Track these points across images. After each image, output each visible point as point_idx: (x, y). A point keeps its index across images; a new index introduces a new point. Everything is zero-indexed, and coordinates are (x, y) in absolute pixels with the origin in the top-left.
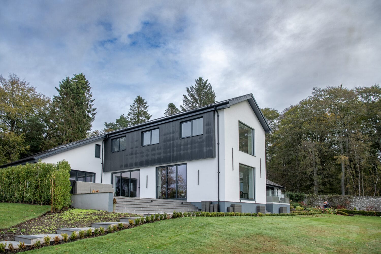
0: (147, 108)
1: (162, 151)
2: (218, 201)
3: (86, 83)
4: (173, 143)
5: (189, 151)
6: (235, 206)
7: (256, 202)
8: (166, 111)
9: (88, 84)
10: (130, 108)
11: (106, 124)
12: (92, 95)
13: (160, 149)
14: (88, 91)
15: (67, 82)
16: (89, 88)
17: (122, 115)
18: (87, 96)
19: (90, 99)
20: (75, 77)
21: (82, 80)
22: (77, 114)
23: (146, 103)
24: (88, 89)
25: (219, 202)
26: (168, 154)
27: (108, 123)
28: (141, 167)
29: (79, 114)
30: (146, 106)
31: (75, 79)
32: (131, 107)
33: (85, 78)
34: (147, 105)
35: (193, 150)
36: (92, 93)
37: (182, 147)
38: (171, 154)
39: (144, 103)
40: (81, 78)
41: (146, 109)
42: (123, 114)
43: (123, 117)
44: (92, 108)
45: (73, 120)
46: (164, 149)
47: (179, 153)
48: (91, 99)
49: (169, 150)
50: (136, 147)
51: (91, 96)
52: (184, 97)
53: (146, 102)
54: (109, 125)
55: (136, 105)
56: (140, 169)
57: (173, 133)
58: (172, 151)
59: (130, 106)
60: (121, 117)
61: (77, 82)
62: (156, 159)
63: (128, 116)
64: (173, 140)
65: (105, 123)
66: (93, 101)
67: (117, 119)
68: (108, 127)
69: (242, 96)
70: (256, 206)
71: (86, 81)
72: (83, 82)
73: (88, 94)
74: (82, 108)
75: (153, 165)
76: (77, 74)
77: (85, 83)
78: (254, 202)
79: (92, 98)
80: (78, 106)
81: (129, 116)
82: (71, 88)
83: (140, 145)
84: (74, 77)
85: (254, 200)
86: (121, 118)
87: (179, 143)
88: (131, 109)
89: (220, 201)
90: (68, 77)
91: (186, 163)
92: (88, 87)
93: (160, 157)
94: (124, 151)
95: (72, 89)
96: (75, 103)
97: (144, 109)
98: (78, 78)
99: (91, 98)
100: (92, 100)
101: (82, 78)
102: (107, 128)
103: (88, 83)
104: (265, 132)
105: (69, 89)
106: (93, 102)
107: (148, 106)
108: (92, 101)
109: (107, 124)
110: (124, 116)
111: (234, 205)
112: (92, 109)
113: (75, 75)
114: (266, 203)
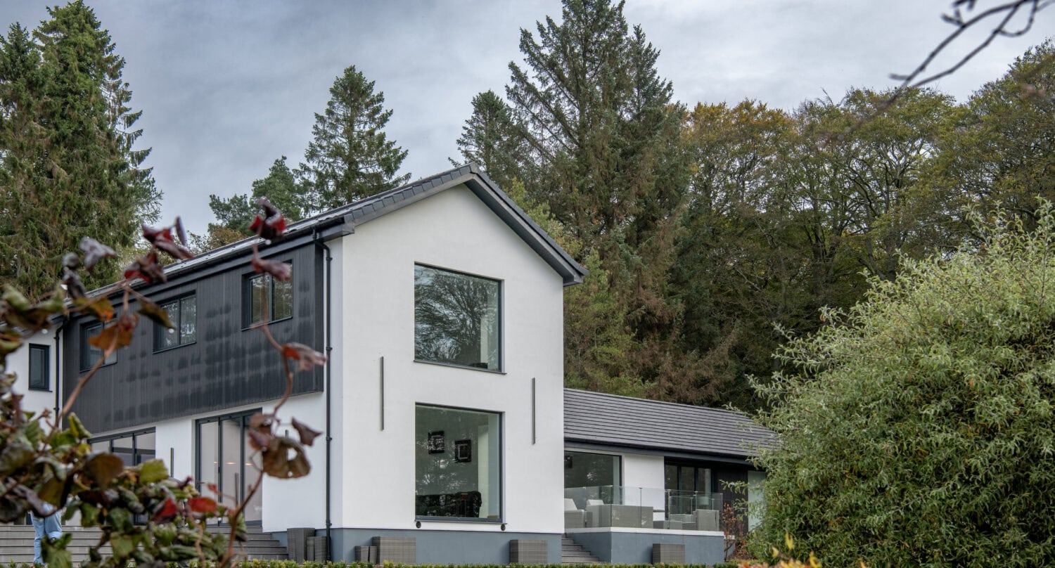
0: (384, 119)
1: (203, 367)
2: (325, 527)
3: (102, 42)
4: (227, 343)
5: (263, 370)
6: (381, 541)
7: (503, 527)
8: (465, 128)
9: (111, 49)
10: (316, 127)
11: (216, 205)
12: (130, 93)
13: (198, 361)
14: (113, 76)
15: (14, 51)
16: (115, 64)
17: (280, 158)
18: (109, 96)
19: (121, 111)
20: (54, 19)
21: (82, 30)
22: (62, 184)
23: (380, 98)
24: (110, 66)
25: (329, 530)
26: (217, 379)
27: (225, 197)
28: (158, 421)
29: (72, 182)
30: (383, 111)
31: (53, 28)
32: (320, 119)
33: (98, 20)
34: (385, 107)
35: (271, 368)
36: (127, 85)
37: (248, 357)
38: (224, 378)
39: (373, 102)
40: (76, 25)
41: (383, 126)
42: (284, 158)
43: (284, 169)
44: (131, 150)
45: (47, 210)
46: (208, 362)
47: (240, 375)
48: (127, 110)
49: (217, 364)
50: (143, 355)
51: (125, 96)
52: (510, 73)
53: (381, 94)
54: (228, 208)
55: (341, 111)
56: (154, 428)
57: (228, 310)
58: (224, 369)
59: (317, 116)
60: (274, 168)
61: (64, 42)
62: (190, 394)
63: (304, 161)
64: (228, 333)
65: (213, 197)
66: (137, 121)
67: (255, 183)
68: (224, 217)
69: (429, 180)
70: (504, 541)
71: (101, 35)
72: (87, 39)
73: (115, 87)
74: (85, 154)
75: (182, 416)
76: (63, 6)
77: (97, 44)
78: (497, 528)
79: (132, 106)
80: (72, 146)
81: (308, 165)
82: (33, 75)
83: (152, 348)
84: (50, 19)
85: (498, 519)
86: (274, 176)
87: (240, 345)
88: (317, 132)
89: (332, 527)
90: (18, 27)
91: (259, 407)
92: (110, 60)
93: (199, 388)
94: (113, 367)
95: (37, 80)
96: (54, 140)
97: (374, 126)
98: (65, 22)
99: (124, 105)
100: (128, 113)
101: (80, 23)
102: (220, 222)
103: (111, 43)
104: (564, 283)
105: (21, 83)
106: (133, 125)
107: (392, 111)
108: (130, 121)
109: (221, 204)
110: (287, 164)
111: (379, 538)
112: (132, 154)
113: (53, 10)
114: (562, 531)
